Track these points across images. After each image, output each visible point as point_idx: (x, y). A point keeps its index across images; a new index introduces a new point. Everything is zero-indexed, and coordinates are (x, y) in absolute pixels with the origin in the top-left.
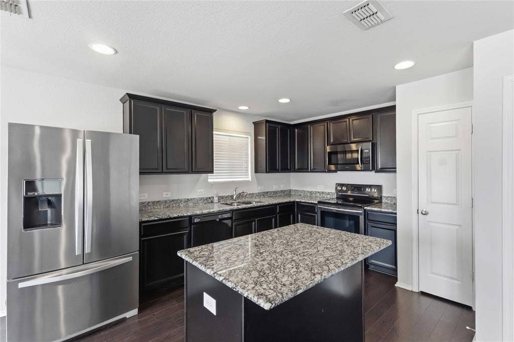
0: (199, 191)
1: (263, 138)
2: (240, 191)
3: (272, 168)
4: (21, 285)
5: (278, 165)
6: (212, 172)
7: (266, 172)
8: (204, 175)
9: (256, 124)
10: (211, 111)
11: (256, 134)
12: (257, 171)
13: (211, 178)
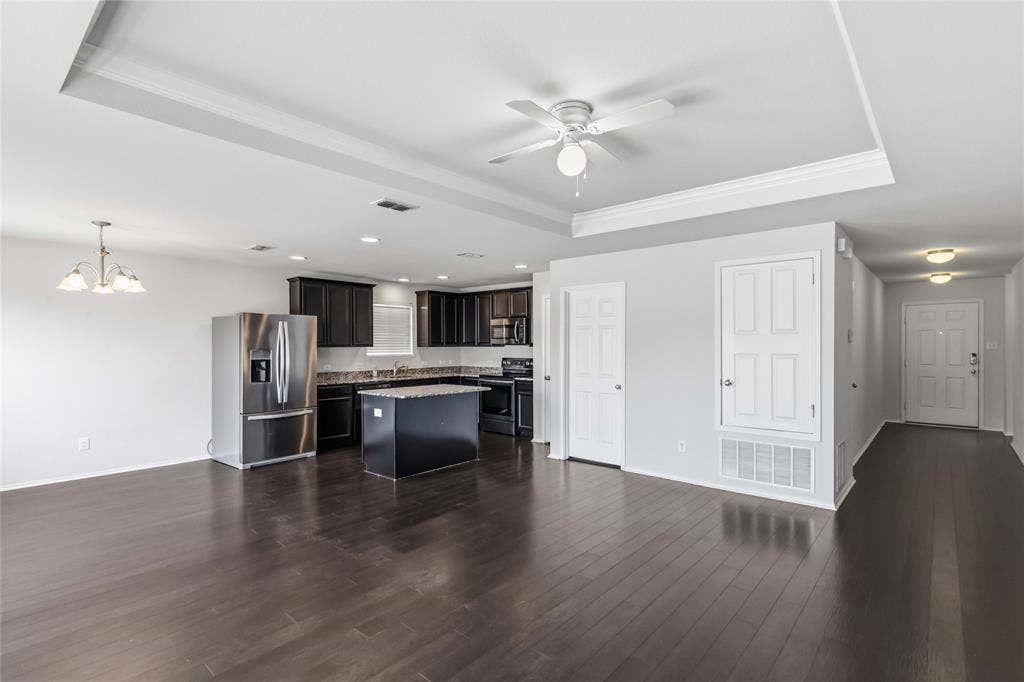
0: (358, 364)
1: (425, 308)
2: (399, 365)
3: (435, 342)
4: (249, 418)
5: (443, 337)
6: (372, 345)
7: (429, 346)
8: (363, 348)
9: (420, 294)
10: (370, 287)
11: (419, 304)
12: (419, 345)
13: (370, 352)
